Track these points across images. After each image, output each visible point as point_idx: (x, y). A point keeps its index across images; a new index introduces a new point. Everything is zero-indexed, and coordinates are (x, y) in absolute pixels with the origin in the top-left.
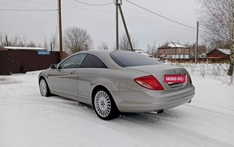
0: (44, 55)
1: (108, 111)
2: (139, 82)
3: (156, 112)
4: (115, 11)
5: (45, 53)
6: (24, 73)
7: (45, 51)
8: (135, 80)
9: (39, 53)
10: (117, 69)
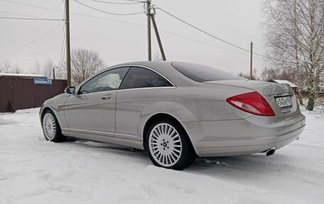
0: (44, 85)
1: (178, 154)
2: (237, 104)
3: (265, 154)
4: (146, 24)
5: (45, 82)
6: (13, 111)
7: (45, 78)
8: (229, 100)
9: (36, 82)
10: (189, 85)
